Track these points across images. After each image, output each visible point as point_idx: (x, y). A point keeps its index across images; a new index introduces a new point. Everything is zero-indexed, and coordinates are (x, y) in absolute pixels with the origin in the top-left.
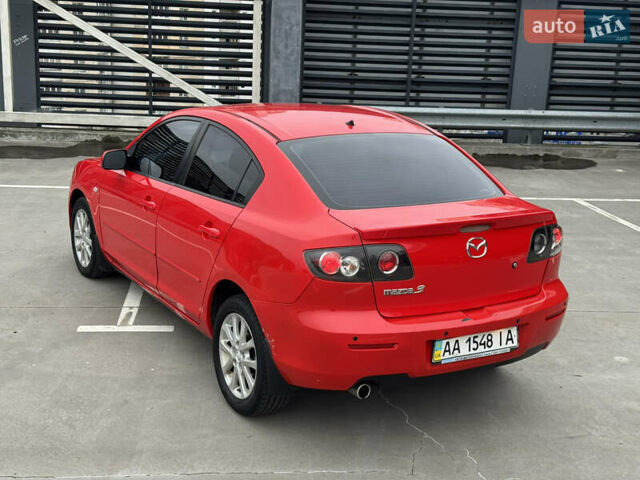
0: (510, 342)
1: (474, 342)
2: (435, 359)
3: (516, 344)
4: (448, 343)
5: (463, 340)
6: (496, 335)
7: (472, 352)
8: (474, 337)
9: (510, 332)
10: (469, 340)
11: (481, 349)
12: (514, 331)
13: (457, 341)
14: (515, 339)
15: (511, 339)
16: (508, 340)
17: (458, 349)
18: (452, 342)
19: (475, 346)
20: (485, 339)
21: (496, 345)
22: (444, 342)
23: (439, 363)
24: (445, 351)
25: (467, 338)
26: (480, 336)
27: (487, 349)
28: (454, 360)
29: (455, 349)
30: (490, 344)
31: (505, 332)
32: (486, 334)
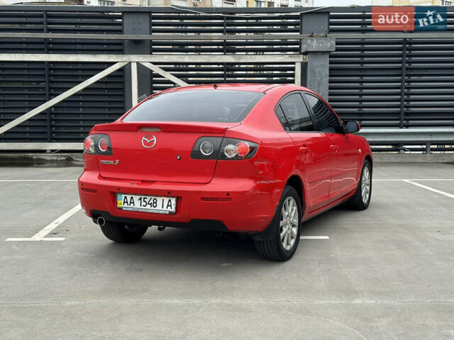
0: (169, 207)
1: (144, 201)
2: (119, 206)
3: (173, 209)
4: (125, 197)
5: (136, 198)
6: (160, 200)
7: (142, 207)
8: (144, 198)
9: (170, 200)
10: (141, 199)
11: (148, 207)
12: (173, 201)
13: (132, 198)
14: (173, 207)
15: (171, 206)
16: (168, 206)
17: (133, 203)
18: (129, 197)
19: (144, 204)
20: (152, 201)
21: (159, 207)
22: (123, 196)
23: (121, 209)
24: (124, 202)
25: (139, 197)
26: (148, 198)
27: (153, 208)
28: (131, 209)
29: (131, 202)
30: (155, 205)
31: (166, 200)
32: (153, 198)
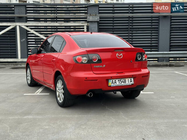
0: (131, 82)
1: (120, 81)
2: (109, 85)
3: (133, 83)
4: (112, 81)
5: (117, 80)
6: (127, 80)
7: (120, 84)
8: (120, 80)
9: (131, 79)
10: (119, 80)
11: (123, 83)
12: (132, 79)
13: (115, 80)
14: (133, 81)
15: (132, 81)
16: (131, 81)
17: (116, 83)
18: (114, 80)
19: (121, 82)
20: (124, 81)
21: (127, 83)
22: (111, 80)
23: (110, 86)
24: (112, 83)
25: (118, 80)
26: (122, 80)
27: (124, 83)
28: (115, 86)
29: (115, 83)
30: (125, 82)
31: (129, 79)
32: (124, 79)
